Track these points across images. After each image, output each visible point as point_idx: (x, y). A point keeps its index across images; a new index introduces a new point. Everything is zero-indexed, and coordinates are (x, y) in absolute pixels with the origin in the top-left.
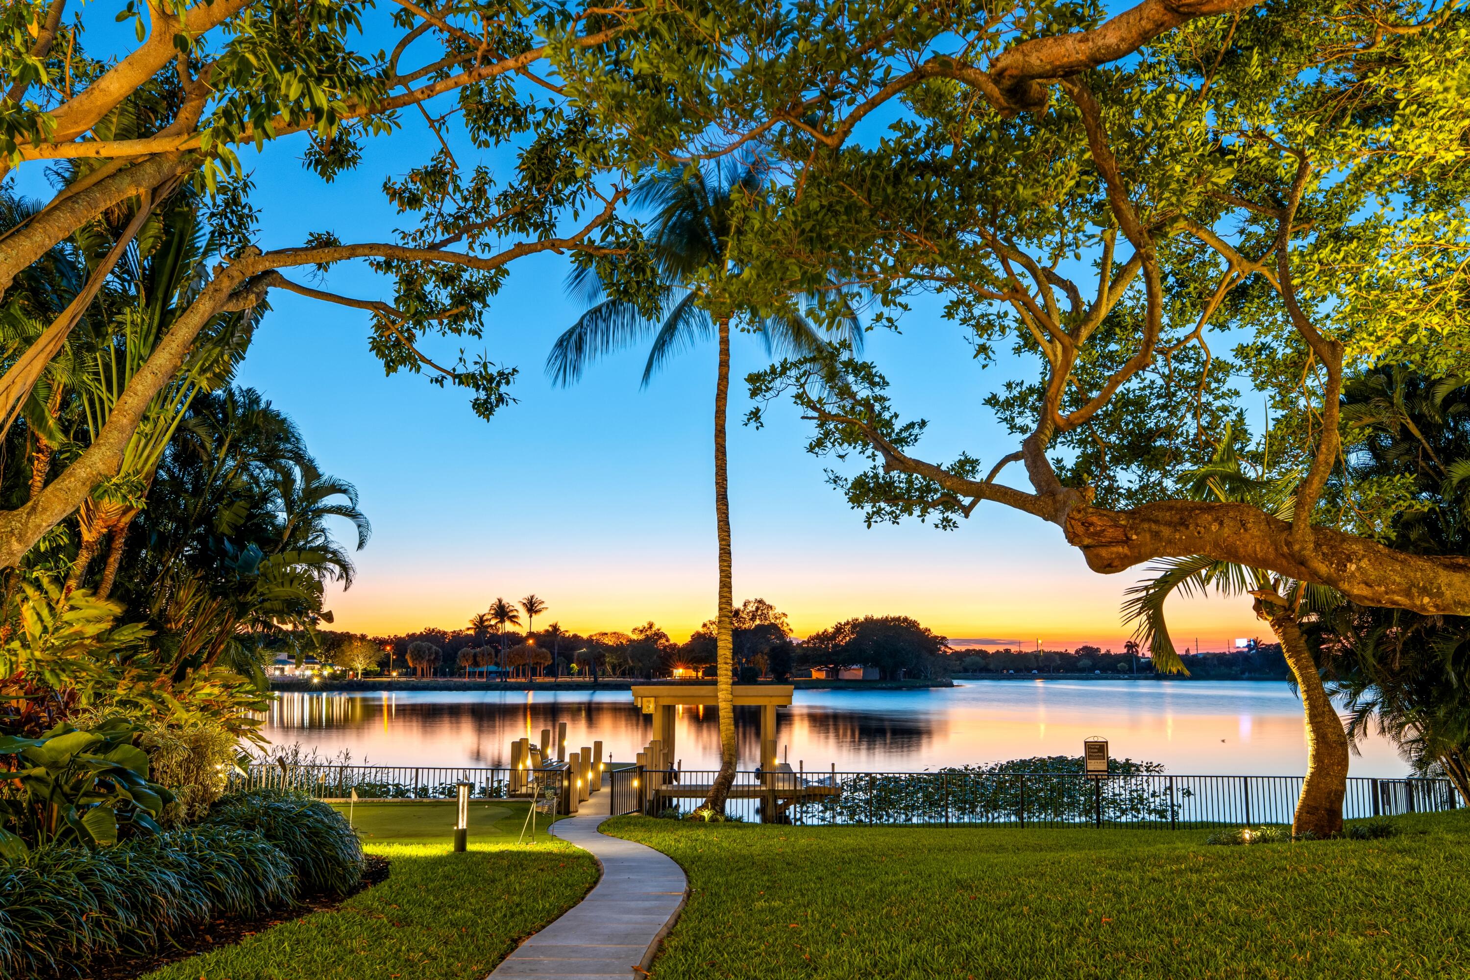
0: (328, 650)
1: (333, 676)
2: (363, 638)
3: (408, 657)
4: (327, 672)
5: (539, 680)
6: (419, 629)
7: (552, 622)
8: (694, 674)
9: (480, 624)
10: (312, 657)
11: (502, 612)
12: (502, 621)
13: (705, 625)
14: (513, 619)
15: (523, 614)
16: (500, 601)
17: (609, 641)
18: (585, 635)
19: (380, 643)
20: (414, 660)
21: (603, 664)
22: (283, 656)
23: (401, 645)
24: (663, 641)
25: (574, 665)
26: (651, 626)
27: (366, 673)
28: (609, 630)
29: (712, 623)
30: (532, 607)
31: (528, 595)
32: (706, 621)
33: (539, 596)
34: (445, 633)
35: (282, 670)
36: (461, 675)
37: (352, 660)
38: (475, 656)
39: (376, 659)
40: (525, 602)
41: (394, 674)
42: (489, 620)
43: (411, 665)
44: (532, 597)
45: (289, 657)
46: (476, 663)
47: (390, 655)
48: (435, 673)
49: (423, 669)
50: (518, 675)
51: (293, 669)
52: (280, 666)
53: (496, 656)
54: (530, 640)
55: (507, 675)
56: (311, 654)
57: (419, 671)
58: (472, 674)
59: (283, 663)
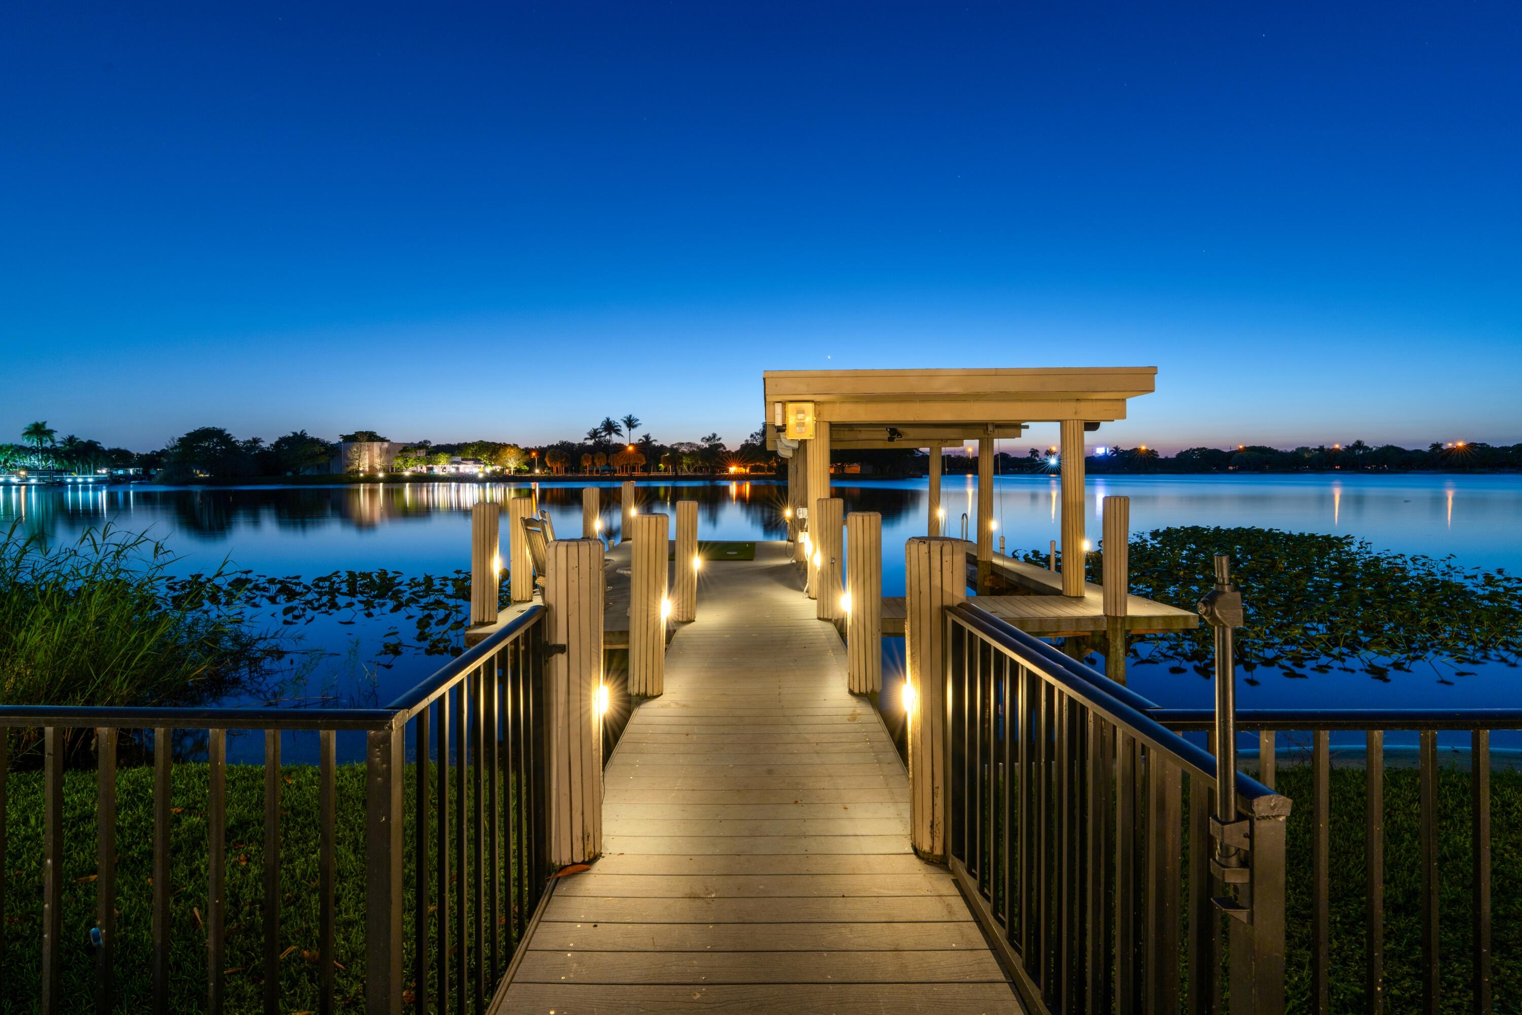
0: (491, 455)
1: (494, 472)
2: (516, 446)
3: (546, 460)
4: (489, 469)
5: (636, 474)
6: (555, 442)
7: (645, 433)
8: (743, 470)
9: (594, 434)
10: (480, 460)
11: (610, 427)
12: (610, 434)
13: (752, 436)
14: (617, 432)
15: (624, 429)
16: (608, 419)
17: (684, 449)
18: (668, 446)
19: (527, 451)
20: (551, 462)
21: (681, 463)
22: (459, 459)
23: (542, 452)
24: (722, 449)
25: (661, 465)
26: (714, 435)
27: (518, 471)
28: (685, 441)
29: (757, 434)
30: (631, 423)
31: (627, 415)
32: (753, 432)
33: (635, 415)
34: (573, 445)
35: (457, 469)
36: (584, 472)
37: (507, 461)
38: (593, 459)
39: (525, 461)
40: (625, 419)
41: (537, 471)
42: (601, 432)
43: (549, 465)
44: (630, 416)
45: (463, 460)
46: (594, 464)
47: (534, 459)
48: (566, 471)
49: (557, 468)
50: (623, 471)
51: (465, 468)
52: (456, 466)
53: (608, 459)
54: (631, 448)
55: (615, 471)
56: (479, 458)
57: (555, 470)
58: (591, 471)
59: (459, 463)
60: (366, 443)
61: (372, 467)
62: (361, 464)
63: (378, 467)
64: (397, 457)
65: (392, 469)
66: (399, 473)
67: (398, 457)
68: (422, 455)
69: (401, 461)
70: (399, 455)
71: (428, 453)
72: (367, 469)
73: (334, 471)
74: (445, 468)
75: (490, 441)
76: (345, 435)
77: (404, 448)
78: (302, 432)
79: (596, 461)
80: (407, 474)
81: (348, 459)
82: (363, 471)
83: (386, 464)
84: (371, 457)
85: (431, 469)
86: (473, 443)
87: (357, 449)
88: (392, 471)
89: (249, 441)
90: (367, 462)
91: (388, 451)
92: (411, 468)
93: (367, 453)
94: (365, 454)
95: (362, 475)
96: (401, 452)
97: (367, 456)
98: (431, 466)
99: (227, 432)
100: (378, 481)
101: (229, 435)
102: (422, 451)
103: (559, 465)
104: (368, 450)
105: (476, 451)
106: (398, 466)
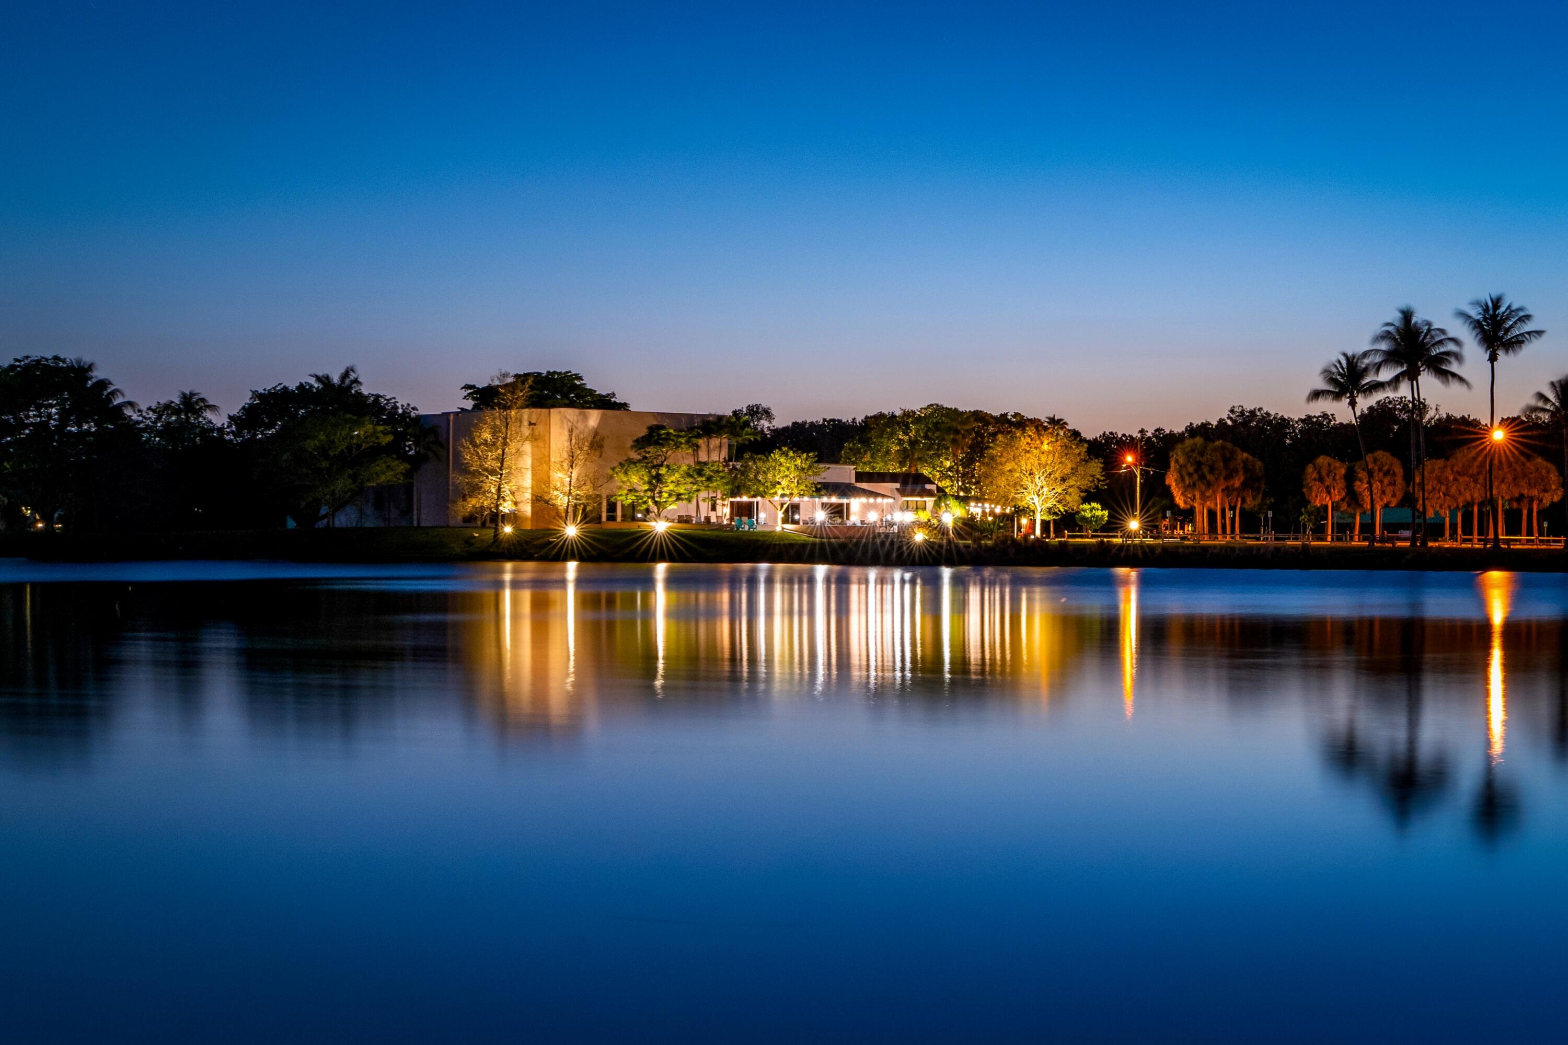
0: (968, 462)
1: (968, 525)
3: (1171, 480)
4: (952, 515)
5: (1520, 542)
11: (1412, 346)
12: (1412, 375)
14: (1445, 366)
16: (1407, 315)
19: (1107, 446)
20: (1188, 488)
22: (845, 473)
23: (1162, 448)
27: (1062, 521)
30: (1497, 331)
31: (1484, 295)
35: (838, 511)
36: (1319, 531)
37: (1018, 484)
38: (1350, 478)
39: (1085, 483)
40: (1475, 313)
41: (1134, 525)
42: (1378, 367)
43: (1180, 501)
44: (1497, 303)
45: (860, 477)
46: (1352, 497)
47: (1132, 476)
48: (1250, 523)
49: (1212, 514)
50: (1467, 530)
51: (867, 508)
52: (834, 500)
53: (1408, 477)
54: (1498, 435)
55: (1436, 530)
56: (926, 471)
57: (1201, 518)
58: (1343, 528)
59: (845, 490)
60: (526, 412)
61: (540, 501)
62: (506, 488)
63: (562, 501)
64: (627, 464)
65: (612, 507)
66: (632, 527)
67: (631, 462)
68: (715, 457)
69: (637, 479)
70: (635, 456)
71: (737, 453)
72: (527, 509)
73: (426, 517)
74: (795, 508)
75: (966, 406)
76: (480, 385)
77: (652, 429)
78: (346, 375)
79: (1361, 487)
80: (660, 527)
81: (464, 470)
82: (513, 517)
83: (587, 489)
84: (542, 462)
85: (746, 511)
86: (907, 414)
87: (495, 432)
88: (612, 518)
89: (168, 407)
90: (527, 481)
91: (596, 443)
92: (673, 507)
93: (527, 447)
94: (519, 452)
95: (508, 529)
96: (641, 443)
97: (527, 461)
98: (745, 499)
99: (98, 374)
100: (562, 553)
101: (103, 384)
102: (715, 442)
103: (1218, 502)
104: (534, 438)
105: (913, 443)
106: (631, 499)
